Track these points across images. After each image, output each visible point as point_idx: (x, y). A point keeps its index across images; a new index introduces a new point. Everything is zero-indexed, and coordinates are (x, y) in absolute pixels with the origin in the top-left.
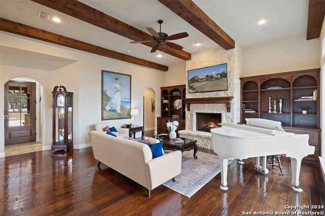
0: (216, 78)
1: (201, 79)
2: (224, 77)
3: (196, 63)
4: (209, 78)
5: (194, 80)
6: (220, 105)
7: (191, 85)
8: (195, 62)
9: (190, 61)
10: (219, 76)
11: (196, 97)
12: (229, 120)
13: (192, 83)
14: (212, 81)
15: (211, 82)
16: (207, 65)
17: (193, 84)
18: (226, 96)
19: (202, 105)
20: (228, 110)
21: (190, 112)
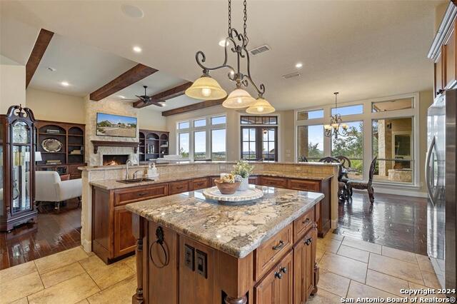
0: (127, 126)
1: (113, 125)
4: (121, 125)
5: (104, 124)
10: (130, 125)
11: (104, 140)
12: (135, 159)
13: (101, 126)
14: (123, 128)
15: (122, 130)
17: (104, 128)
18: (133, 141)
20: (135, 152)
21: (97, 155)
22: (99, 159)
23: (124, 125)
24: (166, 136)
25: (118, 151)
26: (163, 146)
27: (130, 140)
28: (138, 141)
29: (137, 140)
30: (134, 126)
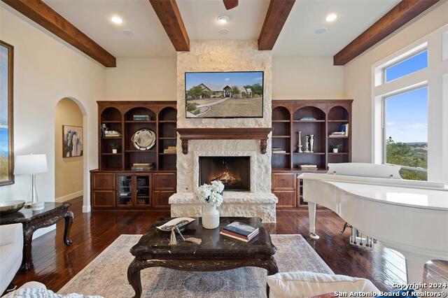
0: (243, 93)
1: (214, 93)
2: (259, 94)
3: (200, 60)
4: (231, 92)
5: (198, 93)
6: (247, 142)
7: (192, 102)
8: (197, 58)
9: (186, 54)
10: (249, 90)
11: (200, 127)
12: (262, 167)
13: (193, 98)
14: (236, 98)
15: (234, 102)
16: (224, 68)
17: (197, 102)
18: (257, 127)
19: (214, 142)
20: (263, 149)
21: (188, 156)
22: (192, 164)
23: (236, 91)
24: (342, 112)
25: (227, 148)
26: (335, 135)
27: (251, 124)
28: (270, 126)
29: (266, 122)
30: (258, 90)
